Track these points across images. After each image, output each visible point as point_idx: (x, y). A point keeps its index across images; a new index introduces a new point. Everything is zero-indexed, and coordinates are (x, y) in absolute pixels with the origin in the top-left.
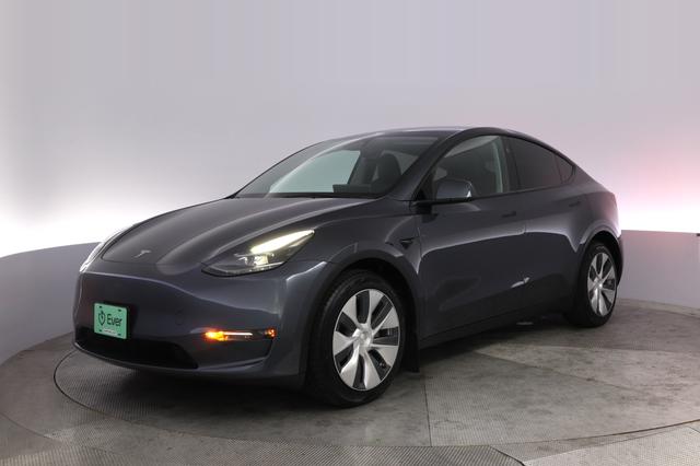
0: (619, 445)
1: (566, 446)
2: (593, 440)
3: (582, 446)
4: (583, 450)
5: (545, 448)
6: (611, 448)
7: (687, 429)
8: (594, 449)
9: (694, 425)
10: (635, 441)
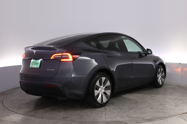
2: (151, 120)
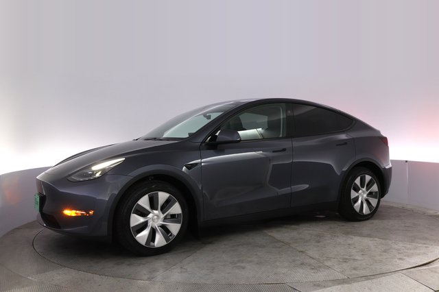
0: (360, 283)
1: (330, 284)
3: (339, 284)
4: (339, 287)
5: (318, 285)
6: (355, 285)
7: (400, 274)
8: (346, 286)
9: (404, 271)
10: (370, 281)
